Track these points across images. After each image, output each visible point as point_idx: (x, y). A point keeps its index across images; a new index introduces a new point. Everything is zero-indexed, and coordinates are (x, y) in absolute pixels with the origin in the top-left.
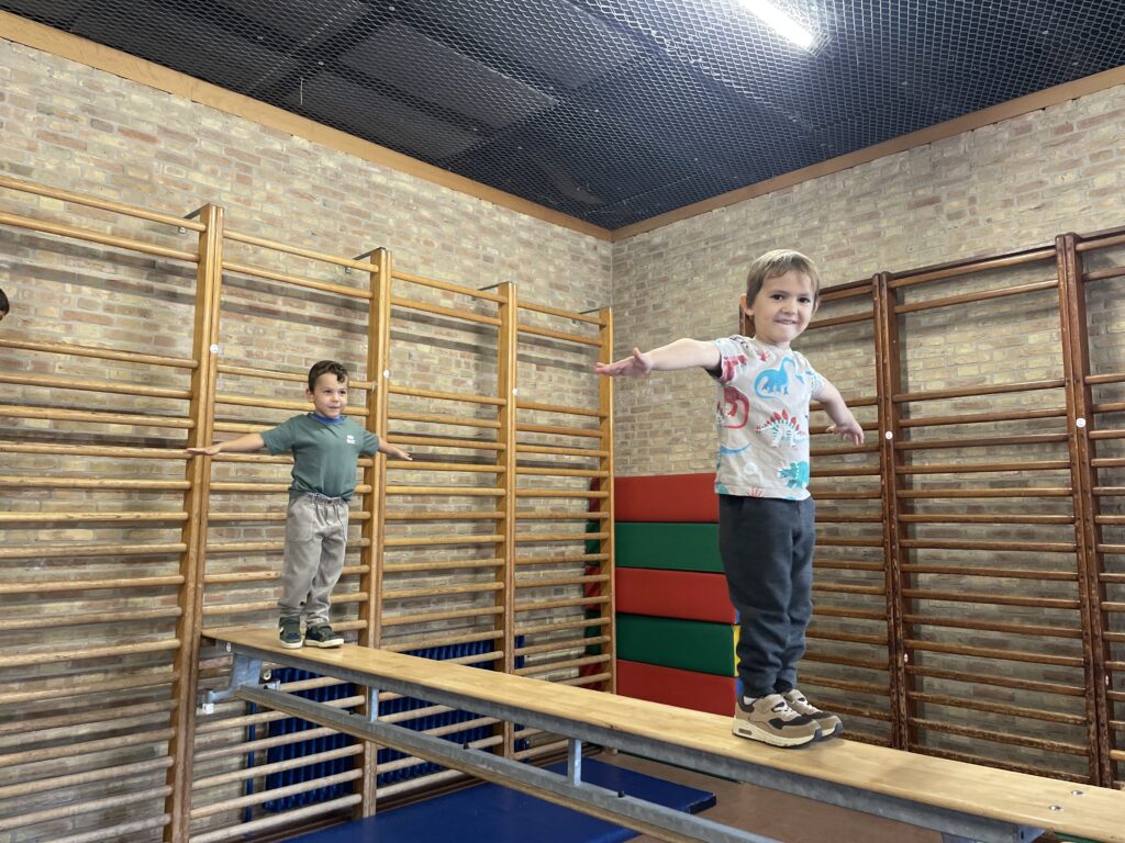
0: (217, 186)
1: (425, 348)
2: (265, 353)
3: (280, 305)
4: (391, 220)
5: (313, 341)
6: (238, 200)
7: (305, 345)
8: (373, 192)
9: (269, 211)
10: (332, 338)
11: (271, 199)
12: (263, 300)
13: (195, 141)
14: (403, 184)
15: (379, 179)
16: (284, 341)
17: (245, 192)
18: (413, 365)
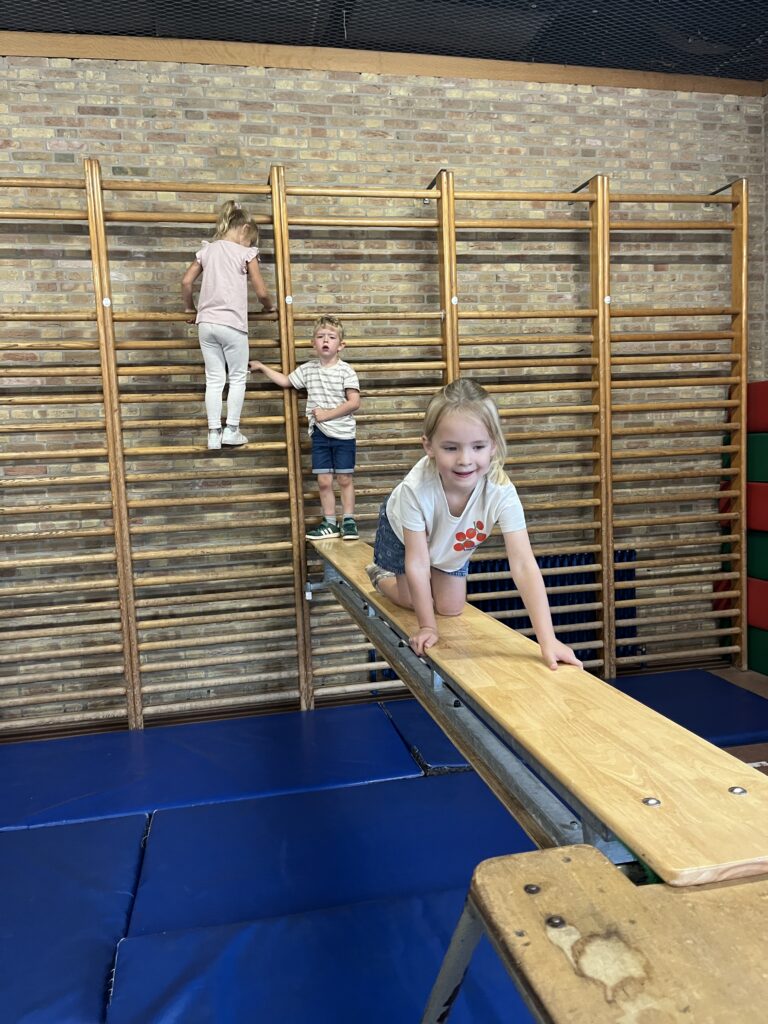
0: (296, 146)
1: (514, 267)
2: (353, 297)
3: (363, 248)
4: (469, 137)
5: (397, 278)
6: (315, 155)
7: (389, 283)
8: (447, 111)
9: (345, 159)
10: (414, 273)
11: (345, 146)
12: (346, 247)
13: (272, 106)
14: (479, 93)
15: (454, 94)
16: (368, 283)
17: (320, 144)
18: (501, 287)
